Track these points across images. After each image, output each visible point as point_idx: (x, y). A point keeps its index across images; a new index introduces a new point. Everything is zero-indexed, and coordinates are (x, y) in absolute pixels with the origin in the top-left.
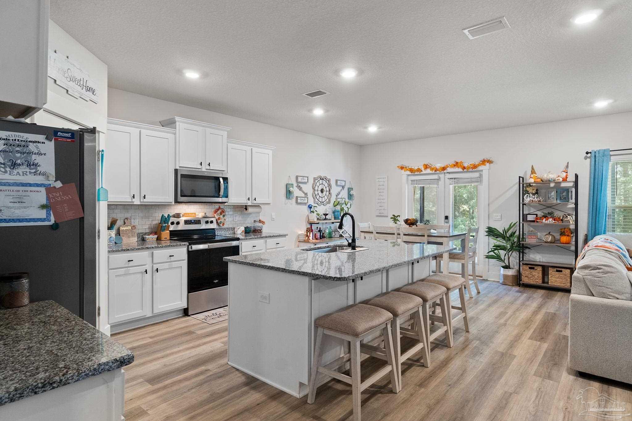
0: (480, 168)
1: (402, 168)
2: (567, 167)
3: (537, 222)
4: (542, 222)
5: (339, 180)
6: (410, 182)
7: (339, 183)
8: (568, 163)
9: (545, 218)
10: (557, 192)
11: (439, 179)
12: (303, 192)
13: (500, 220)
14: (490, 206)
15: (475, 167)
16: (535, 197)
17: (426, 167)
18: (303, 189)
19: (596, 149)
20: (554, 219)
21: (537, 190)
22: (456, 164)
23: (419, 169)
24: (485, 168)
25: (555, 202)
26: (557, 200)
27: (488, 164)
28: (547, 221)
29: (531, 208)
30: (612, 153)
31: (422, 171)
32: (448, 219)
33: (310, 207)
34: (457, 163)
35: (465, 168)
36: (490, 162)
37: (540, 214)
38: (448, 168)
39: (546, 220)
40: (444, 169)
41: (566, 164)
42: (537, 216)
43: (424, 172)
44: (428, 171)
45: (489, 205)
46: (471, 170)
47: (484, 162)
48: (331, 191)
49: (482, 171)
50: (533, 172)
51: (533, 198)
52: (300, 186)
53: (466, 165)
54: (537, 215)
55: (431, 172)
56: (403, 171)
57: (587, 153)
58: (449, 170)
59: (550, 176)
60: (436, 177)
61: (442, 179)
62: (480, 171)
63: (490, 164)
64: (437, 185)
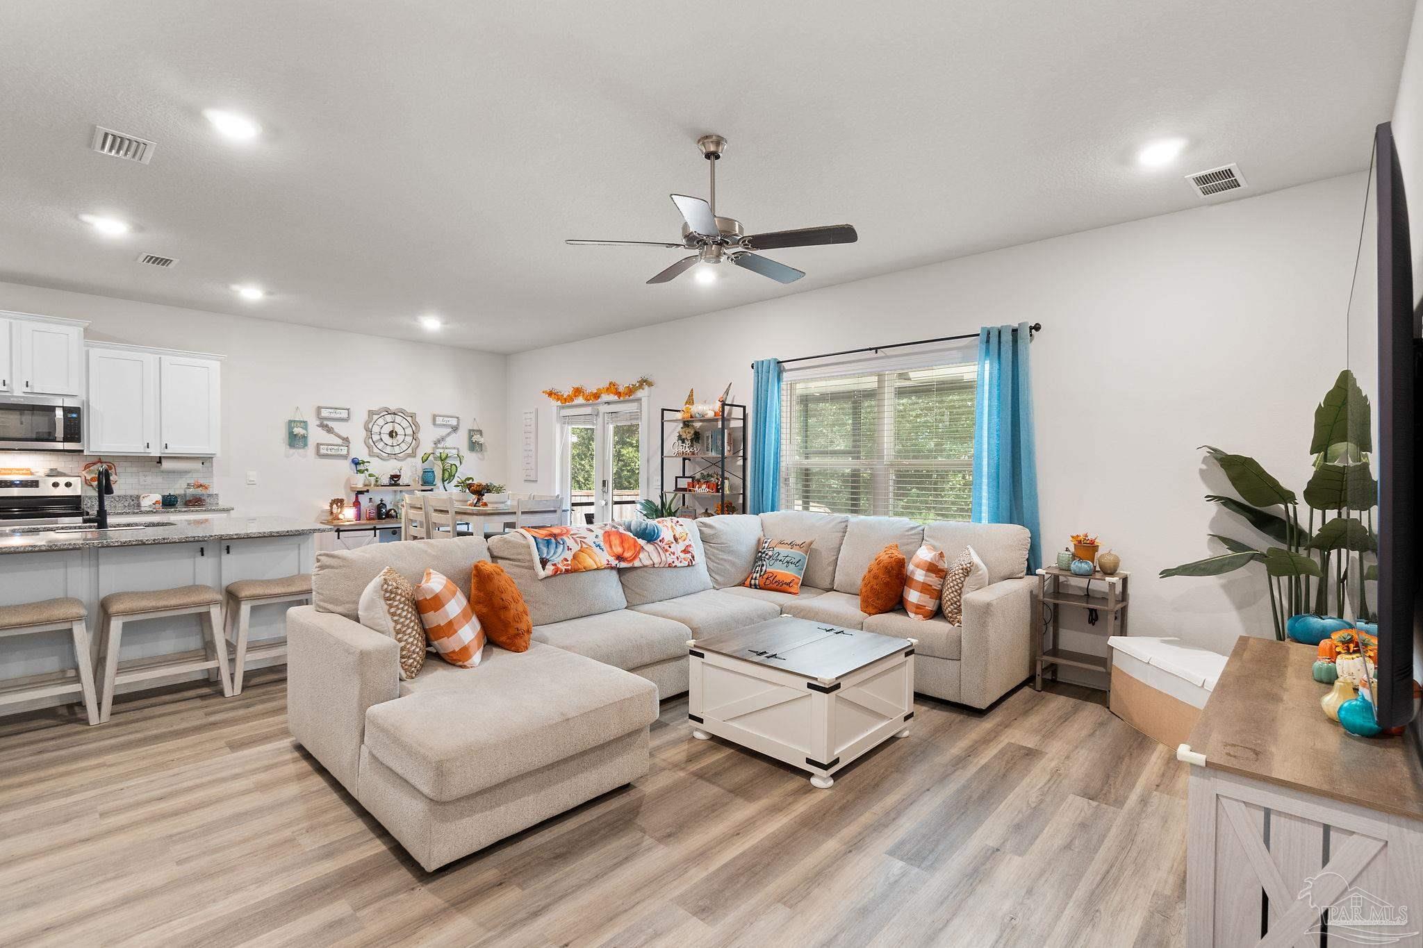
0: (637, 394)
1: (550, 394)
2: (727, 392)
3: (689, 491)
4: (694, 491)
5: (440, 416)
6: (565, 420)
7: (439, 420)
8: (728, 386)
9: (699, 484)
11: (596, 414)
12: (339, 436)
14: (650, 461)
15: (632, 391)
16: (687, 445)
17: (577, 392)
18: (336, 430)
20: (708, 485)
21: (696, 434)
22: (608, 390)
23: (569, 395)
24: (643, 394)
27: (646, 388)
31: (573, 400)
33: (356, 463)
36: (650, 384)
38: (602, 395)
39: (699, 488)
40: (597, 395)
42: (692, 481)
43: (576, 401)
44: (580, 400)
45: (648, 461)
46: (627, 397)
47: (644, 382)
48: (420, 435)
49: (641, 399)
50: (691, 400)
51: (684, 447)
52: (327, 426)
53: (622, 389)
54: (693, 478)
55: (583, 401)
56: (552, 401)
57: (753, 366)
58: (605, 397)
59: (704, 408)
60: (588, 410)
61: (601, 414)
62: (639, 400)
63: (649, 386)
64: (593, 424)
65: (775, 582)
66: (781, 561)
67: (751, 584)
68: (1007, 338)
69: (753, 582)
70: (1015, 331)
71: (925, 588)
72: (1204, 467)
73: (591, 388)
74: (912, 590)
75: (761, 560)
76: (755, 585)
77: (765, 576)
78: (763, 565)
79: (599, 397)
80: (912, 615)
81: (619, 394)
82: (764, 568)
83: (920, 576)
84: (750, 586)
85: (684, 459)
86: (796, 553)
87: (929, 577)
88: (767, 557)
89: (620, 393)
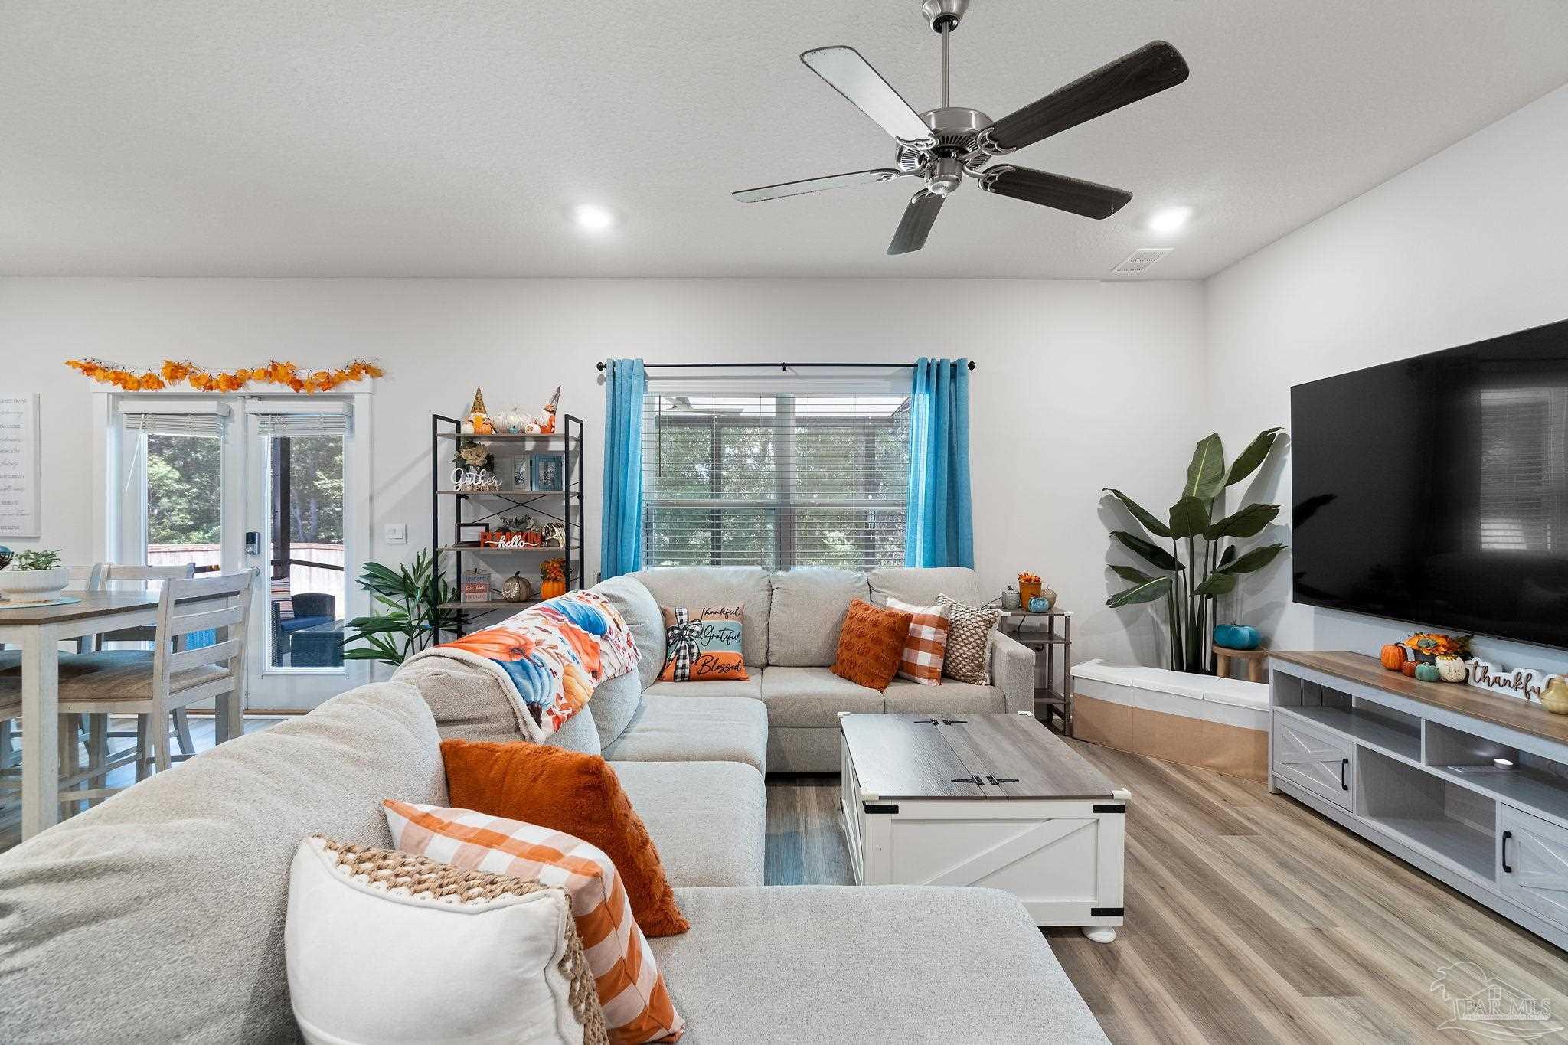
0: (347, 387)
1: (89, 369)
2: (556, 398)
3: (487, 545)
4: (498, 546)
6: (125, 420)
8: (559, 388)
9: (504, 534)
10: (531, 465)
11: (228, 416)
13: (404, 541)
14: (376, 502)
15: (329, 382)
16: (480, 476)
17: (176, 371)
19: (618, 356)
20: (524, 536)
21: (489, 458)
22: (273, 372)
23: (150, 376)
24: (360, 388)
25: (527, 490)
26: (531, 485)
27: (367, 379)
28: (509, 542)
29: (482, 507)
30: (650, 372)
31: (161, 385)
32: (254, 543)
34: (275, 366)
35: (302, 386)
36: (373, 371)
37: (496, 523)
38: (250, 382)
39: (506, 541)
40: (235, 382)
41: (555, 392)
42: (487, 530)
43: (170, 388)
44: (185, 386)
45: (372, 498)
46: (319, 391)
47: (356, 370)
49: (352, 397)
50: (478, 405)
51: (474, 478)
53: (303, 375)
54: (487, 525)
55: (194, 390)
56: (92, 381)
57: (601, 367)
58: (254, 387)
59: (512, 418)
60: (210, 407)
61: (238, 417)
62: (349, 397)
63: (372, 377)
64: (219, 432)
65: (717, 668)
66: (718, 637)
67: (675, 677)
68: (947, 372)
69: (679, 672)
70: (954, 366)
71: (934, 647)
72: (1101, 507)
73: (219, 367)
74: (920, 652)
75: (685, 639)
76: (683, 676)
77: (701, 662)
78: (691, 647)
79: (239, 385)
80: (925, 681)
81: (298, 384)
82: (695, 651)
83: (928, 633)
84: (675, 679)
85: (459, 497)
86: (733, 624)
87: (939, 634)
88: (694, 634)
89: (300, 381)
